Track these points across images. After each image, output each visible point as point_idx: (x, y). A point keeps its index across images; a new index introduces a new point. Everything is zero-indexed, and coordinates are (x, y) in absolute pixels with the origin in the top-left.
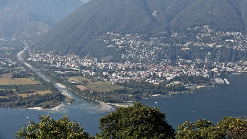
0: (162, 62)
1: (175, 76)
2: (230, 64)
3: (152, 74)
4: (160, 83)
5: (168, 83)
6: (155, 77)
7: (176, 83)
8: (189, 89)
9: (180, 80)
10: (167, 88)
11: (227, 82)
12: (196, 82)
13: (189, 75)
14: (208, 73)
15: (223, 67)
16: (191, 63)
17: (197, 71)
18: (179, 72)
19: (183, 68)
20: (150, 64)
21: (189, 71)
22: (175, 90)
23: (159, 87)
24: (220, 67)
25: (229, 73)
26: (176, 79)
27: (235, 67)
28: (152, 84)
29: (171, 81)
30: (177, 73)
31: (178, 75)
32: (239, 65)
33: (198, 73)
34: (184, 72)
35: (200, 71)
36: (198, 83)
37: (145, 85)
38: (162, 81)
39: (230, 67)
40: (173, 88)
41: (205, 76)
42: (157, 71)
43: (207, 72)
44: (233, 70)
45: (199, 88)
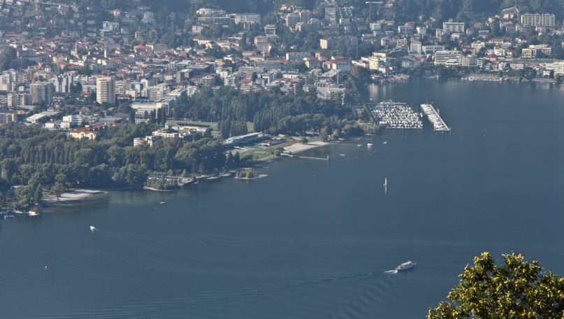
0: (108, 27)
1: (176, 93)
2: (454, 28)
3: (61, 85)
4: (102, 133)
5: (143, 132)
6: (75, 100)
7: (184, 130)
8: (248, 162)
9: (204, 116)
10: (134, 158)
11: (438, 123)
12: (283, 122)
13: (245, 89)
14: (341, 79)
15: (417, 47)
16: (257, 30)
17: (287, 68)
18: (195, 73)
19: (218, 53)
20: (50, 35)
21: (248, 70)
22: (177, 166)
23: (98, 153)
24: (400, 43)
25: (449, 74)
26: (183, 109)
27: (478, 46)
28: (61, 135)
29: (159, 118)
30: (186, 81)
31: (191, 91)
32: (499, 33)
33: (292, 76)
34: (224, 75)
35: (302, 68)
36: (294, 130)
37: (24, 144)
38: (109, 121)
39: (449, 44)
40: (167, 159)
41: (326, 91)
42: (86, 71)
43: (334, 69)
44: (464, 61)
45: (297, 155)
